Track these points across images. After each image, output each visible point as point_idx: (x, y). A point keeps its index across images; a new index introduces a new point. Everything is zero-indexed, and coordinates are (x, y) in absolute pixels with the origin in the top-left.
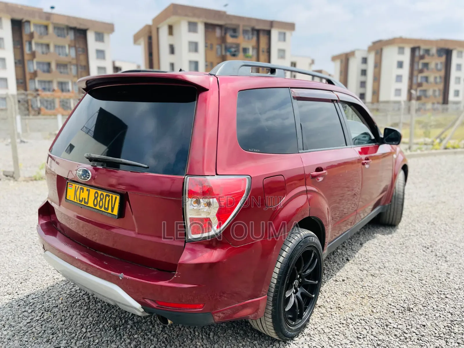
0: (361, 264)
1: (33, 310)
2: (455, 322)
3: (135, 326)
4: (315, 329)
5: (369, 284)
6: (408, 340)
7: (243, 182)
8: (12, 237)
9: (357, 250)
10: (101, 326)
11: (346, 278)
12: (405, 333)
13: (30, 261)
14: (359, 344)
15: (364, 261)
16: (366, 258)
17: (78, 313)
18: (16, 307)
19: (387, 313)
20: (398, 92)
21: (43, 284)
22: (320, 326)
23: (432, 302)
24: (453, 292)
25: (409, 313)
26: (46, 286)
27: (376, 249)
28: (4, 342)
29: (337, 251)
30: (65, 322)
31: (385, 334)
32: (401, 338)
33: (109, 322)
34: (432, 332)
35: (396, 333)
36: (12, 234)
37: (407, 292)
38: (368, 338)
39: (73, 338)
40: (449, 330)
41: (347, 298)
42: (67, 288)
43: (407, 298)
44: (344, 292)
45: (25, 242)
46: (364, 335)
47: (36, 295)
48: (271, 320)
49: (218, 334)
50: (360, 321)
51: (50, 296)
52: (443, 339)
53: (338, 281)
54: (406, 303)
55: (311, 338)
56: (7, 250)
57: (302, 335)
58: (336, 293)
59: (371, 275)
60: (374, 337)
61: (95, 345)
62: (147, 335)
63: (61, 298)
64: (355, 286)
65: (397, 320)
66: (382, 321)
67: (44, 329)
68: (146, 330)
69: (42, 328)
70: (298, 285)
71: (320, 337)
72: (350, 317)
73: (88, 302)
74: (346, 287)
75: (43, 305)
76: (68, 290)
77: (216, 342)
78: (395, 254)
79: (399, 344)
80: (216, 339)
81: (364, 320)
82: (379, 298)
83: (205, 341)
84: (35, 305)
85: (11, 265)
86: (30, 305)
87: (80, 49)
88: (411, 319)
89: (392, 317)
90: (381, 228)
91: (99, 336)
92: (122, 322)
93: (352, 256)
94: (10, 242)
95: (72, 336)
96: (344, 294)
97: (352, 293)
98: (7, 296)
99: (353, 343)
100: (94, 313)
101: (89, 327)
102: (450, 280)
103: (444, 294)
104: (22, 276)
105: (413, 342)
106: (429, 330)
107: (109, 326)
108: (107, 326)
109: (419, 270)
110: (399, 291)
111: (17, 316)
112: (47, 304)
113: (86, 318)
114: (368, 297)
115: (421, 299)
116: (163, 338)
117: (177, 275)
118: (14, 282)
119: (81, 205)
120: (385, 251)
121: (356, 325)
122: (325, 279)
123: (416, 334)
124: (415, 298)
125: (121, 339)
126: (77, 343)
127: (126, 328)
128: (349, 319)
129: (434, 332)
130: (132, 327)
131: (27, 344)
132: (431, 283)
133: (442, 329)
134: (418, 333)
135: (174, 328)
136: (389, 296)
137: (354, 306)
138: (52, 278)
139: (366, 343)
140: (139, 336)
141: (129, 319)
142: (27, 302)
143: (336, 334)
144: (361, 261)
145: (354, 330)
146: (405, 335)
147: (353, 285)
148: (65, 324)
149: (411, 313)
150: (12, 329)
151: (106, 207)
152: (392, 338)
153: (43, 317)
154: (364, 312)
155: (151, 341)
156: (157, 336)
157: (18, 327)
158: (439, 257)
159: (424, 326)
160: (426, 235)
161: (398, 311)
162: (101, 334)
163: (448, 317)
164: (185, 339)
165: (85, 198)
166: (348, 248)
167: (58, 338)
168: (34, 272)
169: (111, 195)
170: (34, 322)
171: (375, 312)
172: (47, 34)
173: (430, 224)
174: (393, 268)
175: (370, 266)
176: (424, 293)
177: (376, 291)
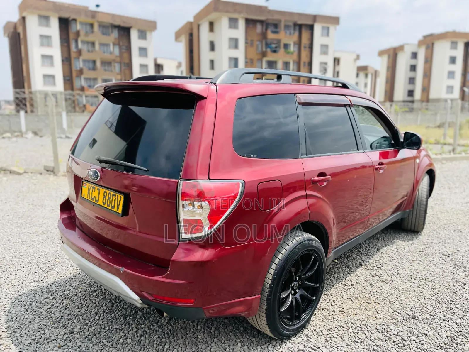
0: (373, 270)
1: (54, 297)
2: (459, 333)
3: (144, 317)
4: (314, 330)
5: (379, 290)
6: (406, 347)
7: (236, 186)
8: (45, 229)
9: (372, 255)
10: (113, 315)
11: (356, 283)
12: (404, 340)
13: (58, 252)
14: (355, 348)
15: (378, 267)
16: (380, 263)
17: (94, 301)
18: (40, 294)
19: (390, 320)
20: (450, 89)
21: (67, 273)
22: (319, 328)
23: (439, 311)
24: (464, 302)
25: (413, 321)
26: (69, 275)
27: (393, 255)
28: (26, 325)
29: (352, 256)
30: (81, 310)
31: (384, 340)
32: (400, 345)
33: (121, 312)
34: (433, 341)
35: (395, 340)
36: (46, 226)
37: (416, 300)
38: (365, 343)
39: (87, 324)
40: (452, 340)
41: (352, 302)
42: (88, 278)
43: (414, 306)
44: (350, 296)
45: (55, 234)
46: (362, 339)
47: (59, 284)
48: (265, 319)
49: (220, 329)
50: (360, 325)
51: (71, 285)
52: (443, 349)
53: (346, 285)
54: (412, 311)
55: (308, 339)
56: (39, 241)
57: (300, 335)
58: (342, 298)
59: (383, 281)
60: (372, 342)
61: (106, 332)
62: (153, 326)
63: (81, 288)
64: (363, 292)
65: (399, 327)
66: (384, 327)
67: (61, 314)
68: (153, 321)
69: (60, 314)
70: (298, 287)
71: (317, 339)
72: (351, 321)
73: (105, 292)
74: (353, 291)
75: (64, 293)
76: (88, 280)
77: (216, 336)
78: (411, 261)
79: (396, 350)
80: (217, 334)
81: (365, 325)
82: (386, 305)
83: (206, 335)
84: (57, 292)
85: (41, 255)
86: (53, 292)
87: (124, 47)
88: (413, 327)
89: (395, 324)
90: (403, 234)
91: (110, 324)
92: (132, 312)
93: (366, 261)
94: (43, 233)
95: (86, 322)
96: (350, 298)
97: (359, 298)
98: (33, 284)
99: (350, 346)
100: (108, 302)
101: (102, 315)
102: (464, 291)
103: (455, 304)
104: (49, 265)
105: (411, 350)
106: (430, 339)
107: (120, 315)
108: (119, 315)
109: (434, 278)
110: (408, 298)
111: (39, 302)
112: (68, 292)
113: (100, 307)
114: (375, 302)
115: (429, 308)
116: (168, 329)
117: (170, 271)
118: (41, 270)
119: (93, 203)
120: (402, 257)
121: (356, 329)
122: (334, 283)
123: (416, 342)
124: (423, 306)
125: (129, 327)
126: (90, 329)
127: (135, 318)
128: (350, 324)
129: (435, 341)
130: (140, 317)
131: (45, 328)
132: (444, 292)
133: (444, 339)
134: (418, 341)
135: (179, 321)
136: (397, 303)
137: (358, 311)
138: (76, 269)
139: (362, 347)
140: (146, 327)
141: (139, 310)
142: (50, 290)
143: (334, 336)
144: (374, 267)
145: (353, 334)
146: (404, 342)
147: (361, 290)
148: (82, 311)
149: (415, 321)
150: (34, 313)
151: (113, 205)
152: (390, 345)
153: (62, 304)
154: (367, 317)
155: (156, 331)
156: (162, 327)
157: (39, 312)
158: (457, 266)
159: (426, 335)
160: (449, 243)
161: (403, 318)
162: (112, 322)
163: (453, 327)
164: (188, 332)
165: (96, 197)
166: (364, 253)
167: (73, 324)
168: (60, 261)
169: (117, 195)
170: (54, 308)
171: (378, 317)
172: (93, 32)
173: (456, 232)
174: (407, 276)
175: (383, 272)
176: (433, 302)
177: (383, 297)
